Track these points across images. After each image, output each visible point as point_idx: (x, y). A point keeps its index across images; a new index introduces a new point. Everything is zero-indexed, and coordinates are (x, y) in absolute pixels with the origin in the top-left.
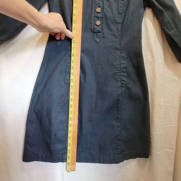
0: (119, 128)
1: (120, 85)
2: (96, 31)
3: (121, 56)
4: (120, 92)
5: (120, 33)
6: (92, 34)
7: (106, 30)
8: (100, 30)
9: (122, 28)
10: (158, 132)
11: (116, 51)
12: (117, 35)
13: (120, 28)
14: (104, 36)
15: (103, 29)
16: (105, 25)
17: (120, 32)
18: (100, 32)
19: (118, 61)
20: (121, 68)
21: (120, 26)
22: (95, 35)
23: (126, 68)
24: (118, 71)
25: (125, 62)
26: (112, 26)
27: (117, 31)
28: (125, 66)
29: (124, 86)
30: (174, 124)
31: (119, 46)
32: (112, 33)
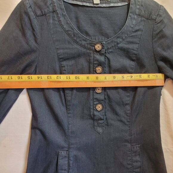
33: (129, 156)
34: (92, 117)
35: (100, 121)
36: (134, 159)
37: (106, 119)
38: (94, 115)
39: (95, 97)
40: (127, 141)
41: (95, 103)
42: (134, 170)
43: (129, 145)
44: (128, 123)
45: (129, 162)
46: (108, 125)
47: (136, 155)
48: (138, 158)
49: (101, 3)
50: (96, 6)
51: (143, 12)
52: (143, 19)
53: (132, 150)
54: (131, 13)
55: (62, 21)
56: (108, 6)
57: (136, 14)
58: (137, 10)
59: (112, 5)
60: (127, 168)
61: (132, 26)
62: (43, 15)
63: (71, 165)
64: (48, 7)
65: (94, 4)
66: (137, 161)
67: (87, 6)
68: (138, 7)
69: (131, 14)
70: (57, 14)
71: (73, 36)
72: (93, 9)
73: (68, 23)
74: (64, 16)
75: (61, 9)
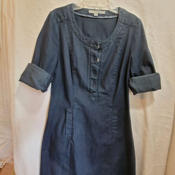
4: (111, 143)
5: (113, 93)
7: (101, 90)
12: (110, 94)
13: (113, 88)
16: (100, 85)
24: (110, 125)
27: (110, 91)
29: (114, 138)
31: (111, 105)
33: (111, 116)
34: (88, 90)
35: (94, 93)
36: (114, 118)
37: (98, 92)
38: (90, 89)
39: (91, 77)
40: (110, 107)
41: (91, 81)
42: (113, 125)
43: (111, 110)
44: (111, 96)
45: (110, 119)
46: (98, 96)
47: (115, 116)
48: (116, 117)
49: (98, 16)
50: (95, 17)
51: (127, 21)
52: (127, 26)
53: (112, 113)
54: (119, 21)
55: (73, 26)
56: (103, 18)
57: (122, 23)
58: (123, 20)
59: (106, 17)
60: (109, 123)
61: (119, 31)
62: (61, 22)
63: (74, 118)
64: (64, 17)
65: (94, 16)
66: (115, 119)
67: (90, 18)
68: (124, 18)
69: (119, 23)
70: (70, 21)
71: (78, 36)
72: (94, 19)
73: (76, 27)
74: (74, 22)
75: (72, 18)
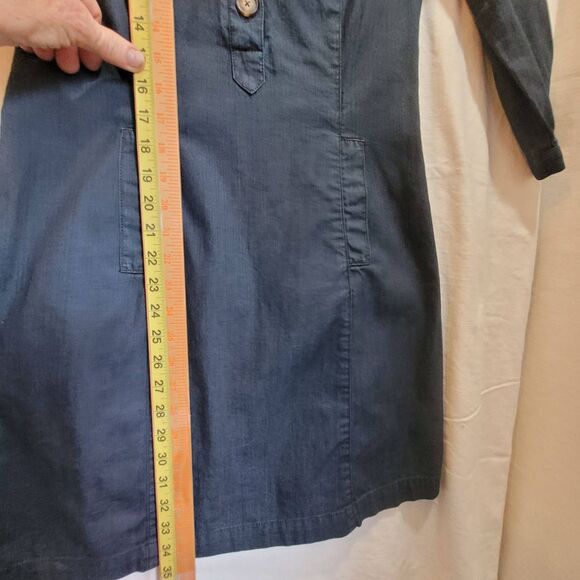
0: (346, 421)
1: (343, 266)
2: (241, 43)
3: (344, 151)
4: (344, 293)
5: (338, 57)
6: (225, 52)
7: (280, 39)
8: (257, 38)
9: (344, 35)
10: (467, 416)
11: (324, 132)
12: (326, 64)
13: (337, 37)
14: (273, 64)
15: (270, 34)
16: (274, 16)
17: (336, 54)
18: (256, 47)
19: (334, 172)
20: (347, 201)
21: (336, 24)
22: (238, 61)
23: (362, 200)
24: (336, 211)
25: (360, 179)
26: (304, 22)
27: (326, 48)
28: (359, 191)
29: (357, 271)
30: (511, 381)
31: (333, 113)
32: (305, 52)
